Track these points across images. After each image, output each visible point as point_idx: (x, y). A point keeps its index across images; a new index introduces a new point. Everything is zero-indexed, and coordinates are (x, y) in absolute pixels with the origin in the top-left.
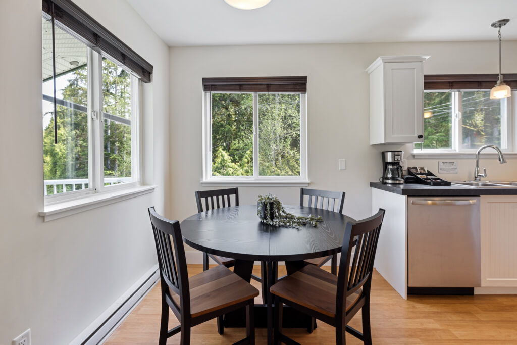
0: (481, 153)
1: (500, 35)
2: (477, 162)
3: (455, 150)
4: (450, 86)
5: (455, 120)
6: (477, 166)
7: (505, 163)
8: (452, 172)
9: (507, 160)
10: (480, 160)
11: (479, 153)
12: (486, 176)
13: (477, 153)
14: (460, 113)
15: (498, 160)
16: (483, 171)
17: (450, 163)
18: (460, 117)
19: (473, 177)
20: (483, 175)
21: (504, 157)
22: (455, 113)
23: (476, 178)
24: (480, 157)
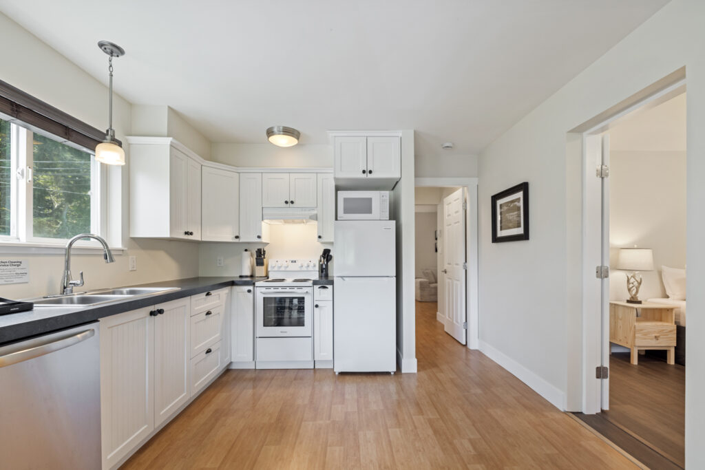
0: (74, 245)
1: (111, 66)
2: (68, 262)
3: (18, 239)
4: (12, 110)
5: (18, 180)
6: (67, 268)
7: (113, 261)
8: (16, 281)
9: (115, 258)
10: (72, 259)
11: (71, 244)
12: (83, 284)
13: (67, 246)
14: (30, 170)
15: (103, 258)
16: (79, 276)
17: (12, 264)
18: (30, 178)
19: (59, 288)
20: (79, 282)
21: (113, 253)
22: (18, 167)
23: (65, 288)
24: (72, 252)
